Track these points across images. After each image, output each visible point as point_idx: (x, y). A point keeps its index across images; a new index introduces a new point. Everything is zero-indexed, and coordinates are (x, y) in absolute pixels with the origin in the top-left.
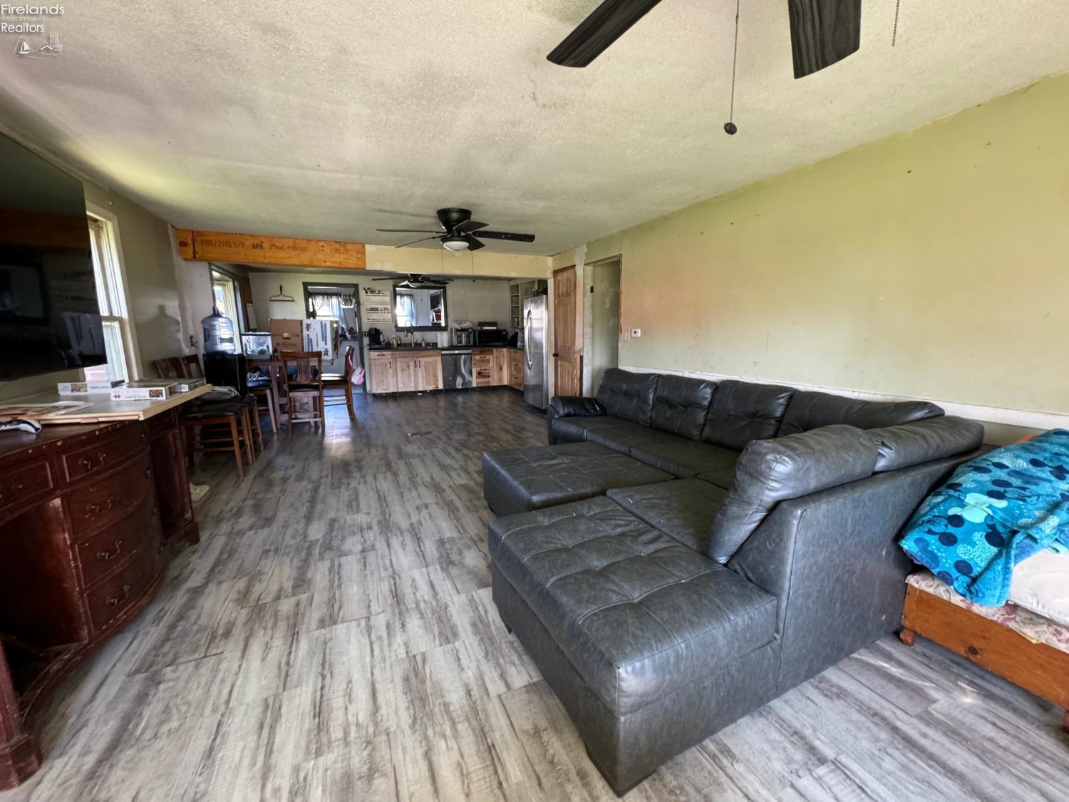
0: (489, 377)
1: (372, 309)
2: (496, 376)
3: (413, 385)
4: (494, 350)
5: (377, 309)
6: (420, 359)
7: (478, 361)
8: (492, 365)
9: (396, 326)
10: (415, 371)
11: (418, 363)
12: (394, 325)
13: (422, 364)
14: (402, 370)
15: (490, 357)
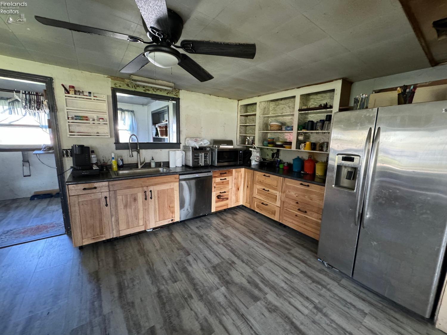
0: (227, 199)
1: (77, 117)
2: (234, 198)
3: (141, 223)
4: (234, 170)
5: (86, 118)
6: (151, 188)
7: (218, 184)
8: (231, 187)
9: (117, 142)
10: (144, 205)
11: (148, 193)
12: (113, 140)
13: (155, 194)
14: (126, 206)
15: (229, 178)
